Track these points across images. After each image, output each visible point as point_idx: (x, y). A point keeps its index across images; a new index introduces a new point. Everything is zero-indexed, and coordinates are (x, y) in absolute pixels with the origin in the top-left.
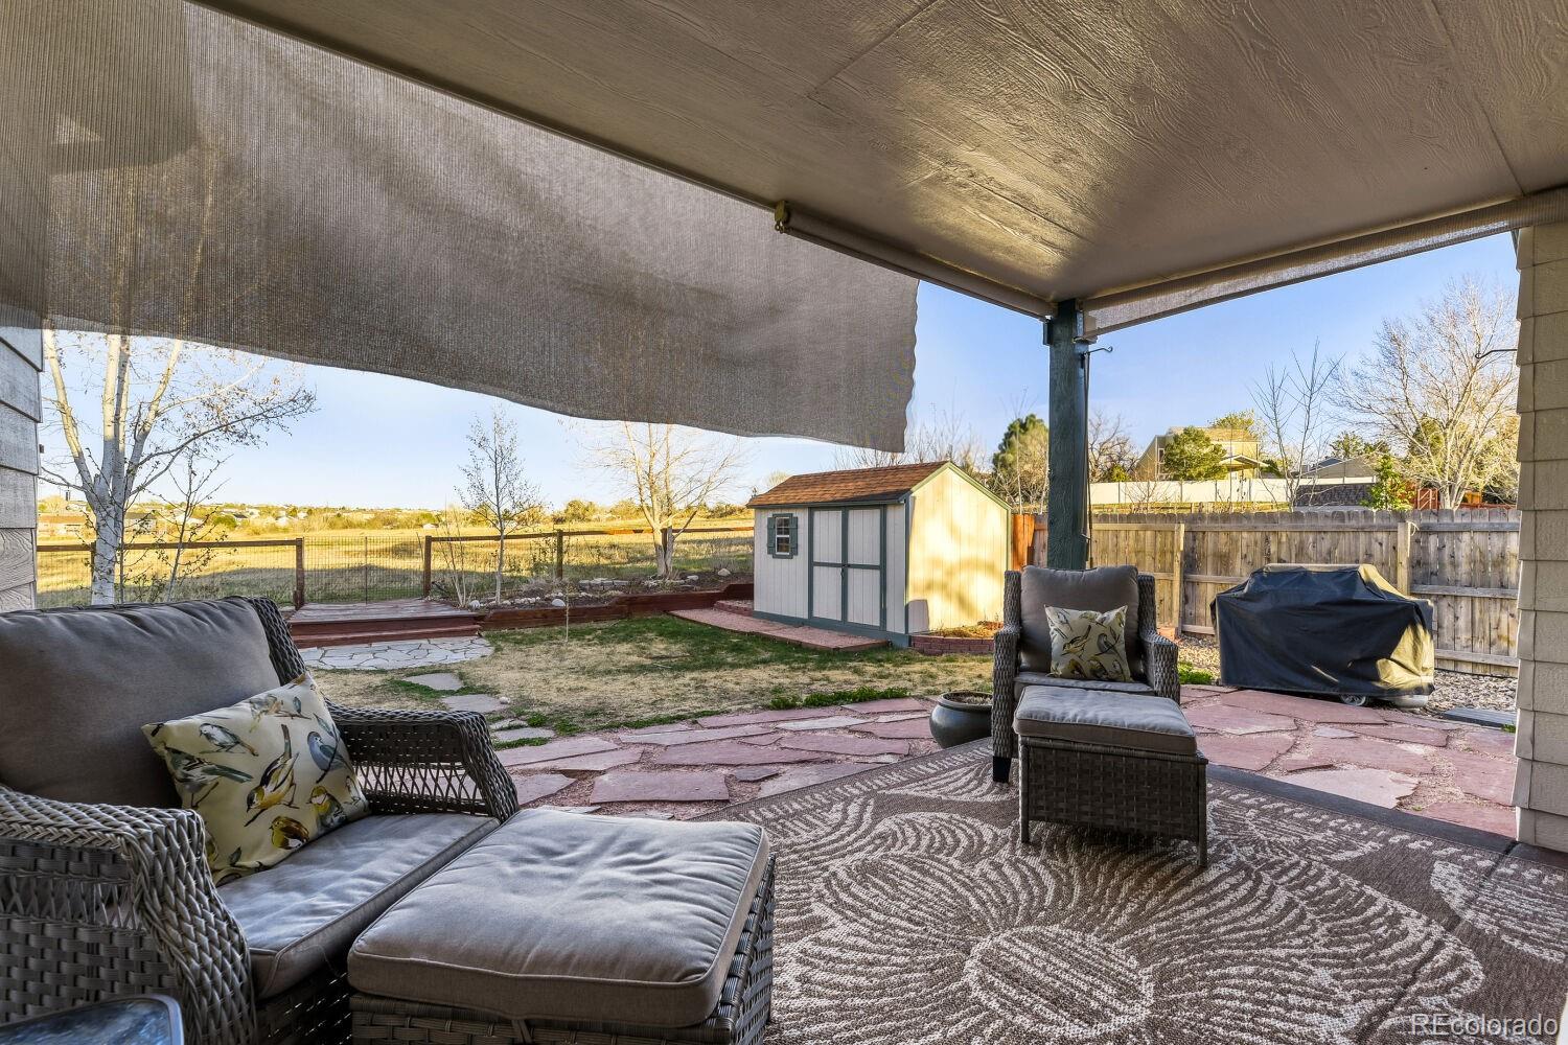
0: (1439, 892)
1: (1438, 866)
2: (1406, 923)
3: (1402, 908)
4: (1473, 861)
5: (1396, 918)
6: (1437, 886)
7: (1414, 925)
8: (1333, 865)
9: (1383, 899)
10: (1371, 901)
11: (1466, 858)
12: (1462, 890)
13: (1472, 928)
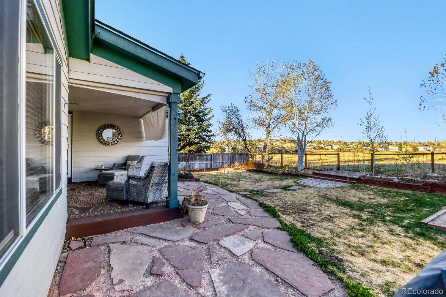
0: (77, 209)
1: (79, 213)
2: (79, 205)
3: (80, 206)
4: (74, 216)
5: (80, 205)
6: (77, 210)
7: (78, 205)
8: (92, 207)
9: (83, 206)
10: (84, 205)
11: (75, 216)
12: (73, 211)
13: (71, 208)
